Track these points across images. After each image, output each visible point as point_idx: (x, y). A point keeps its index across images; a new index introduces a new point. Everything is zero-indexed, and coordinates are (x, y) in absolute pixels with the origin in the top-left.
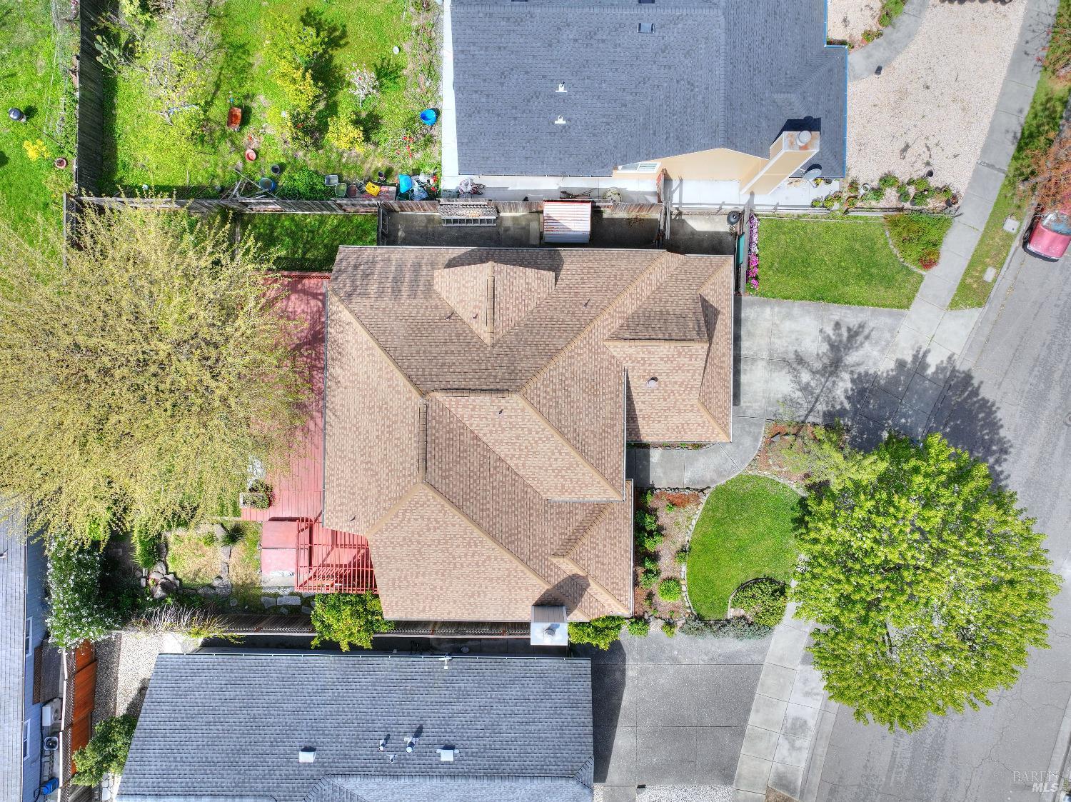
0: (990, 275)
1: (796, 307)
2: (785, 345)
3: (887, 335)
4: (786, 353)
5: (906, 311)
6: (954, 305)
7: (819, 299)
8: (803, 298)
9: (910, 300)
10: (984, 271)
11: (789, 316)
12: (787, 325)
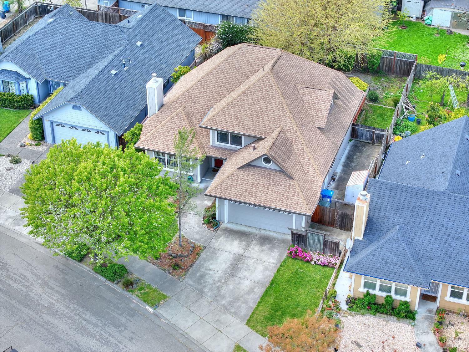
1: (270, 275)
2: (248, 264)
3: (233, 310)
4: (243, 263)
5: (245, 323)
6: (237, 346)
7: (271, 284)
8: (275, 277)
9: (253, 327)
11: (266, 269)
12: (260, 268)
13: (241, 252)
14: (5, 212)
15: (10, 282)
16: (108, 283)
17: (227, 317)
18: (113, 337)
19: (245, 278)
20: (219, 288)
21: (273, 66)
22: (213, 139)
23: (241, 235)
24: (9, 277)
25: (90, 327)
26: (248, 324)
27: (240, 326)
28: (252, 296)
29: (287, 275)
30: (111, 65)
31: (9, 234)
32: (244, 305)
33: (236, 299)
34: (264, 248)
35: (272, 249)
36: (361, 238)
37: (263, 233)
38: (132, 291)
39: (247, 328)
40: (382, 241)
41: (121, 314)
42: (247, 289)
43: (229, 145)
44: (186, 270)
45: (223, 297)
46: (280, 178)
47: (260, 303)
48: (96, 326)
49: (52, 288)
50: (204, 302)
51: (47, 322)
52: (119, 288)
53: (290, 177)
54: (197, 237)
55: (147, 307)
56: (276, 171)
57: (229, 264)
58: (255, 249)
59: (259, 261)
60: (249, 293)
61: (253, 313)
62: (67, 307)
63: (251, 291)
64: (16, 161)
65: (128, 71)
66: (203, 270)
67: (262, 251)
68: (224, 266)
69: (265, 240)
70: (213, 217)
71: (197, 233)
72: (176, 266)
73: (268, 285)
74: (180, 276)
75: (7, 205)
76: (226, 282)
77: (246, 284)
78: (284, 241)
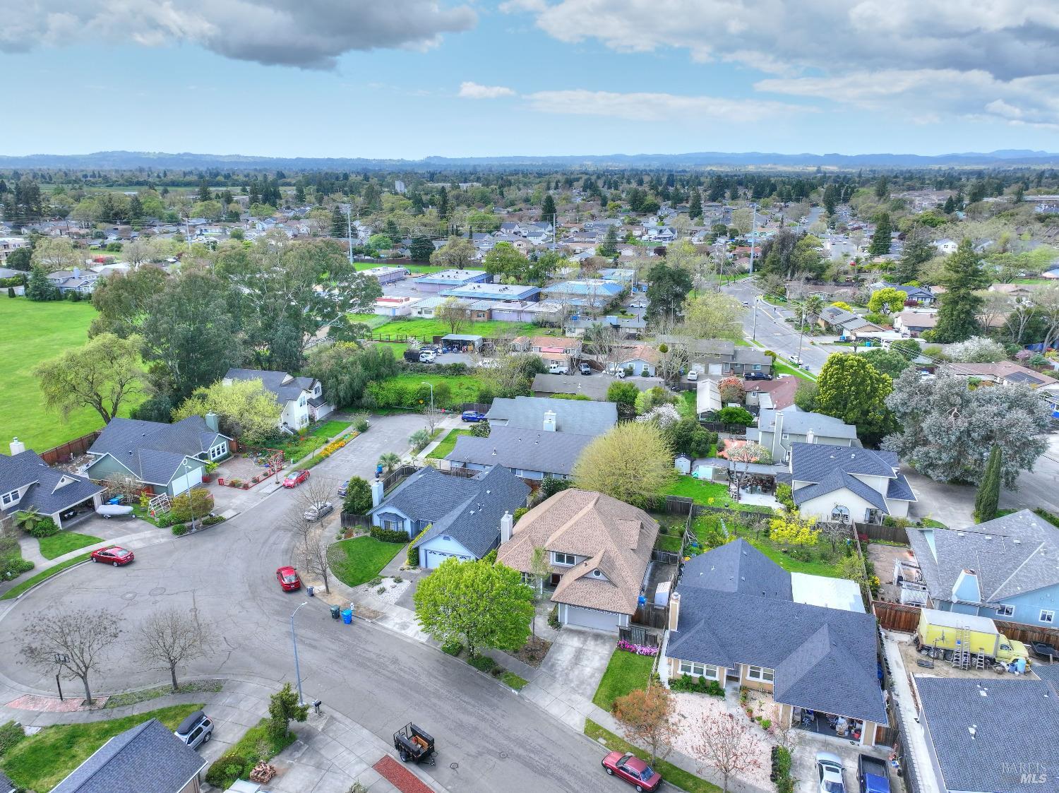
0: (602, 741)
1: (606, 663)
2: (588, 655)
3: (580, 691)
4: (584, 655)
5: (591, 701)
6: (588, 721)
7: (608, 670)
8: (610, 665)
9: (598, 704)
10: (605, 739)
11: (602, 658)
12: (597, 658)
13: (581, 646)
14: (393, 619)
15: (402, 674)
16: (479, 672)
17: (577, 697)
18: (488, 714)
19: (586, 666)
20: (567, 675)
21: (596, 504)
22: (552, 560)
23: (579, 633)
24: (401, 670)
25: (469, 707)
26: (593, 702)
27: (587, 704)
28: (593, 679)
29: (619, 663)
30: (469, 507)
31: (397, 636)
32: (588, 687)
33: (582, 683)
34: (598, 642)
35: (604, 643)
36: (676, 630)
37: (595, 631)
38: (500, 679)
39: (593, 705)
40: (693, 631)
41: (493, 697)
42: (589, 674)
43: (565, 564)
44: (540, 660)
45: (571, 681)
46: (607, 586)
47: (601, 685)
48: (474, 706)
49: (436, 678)
50: (557, 685)
51: (435, 705)
52: (489, 676)
53: (615, 586)
54: (546, 635)
55: (513, 691)
56: (604, 581)
57: (572, 655)
58: (591, 644)
59: (595, 652)
60: (591, 677)
61: (597, 694)
62: (450, 692)
63: (592, 676)
64: (399, 581)
65: (482, 512)
66: (552, 660)
67: (597, 645)
68: (569, 657)
69: (597, 637)
70: (557, 620)
71: (544, 632)
72: (532, 658)
73: (605, 671)
74: (535, 666)
75: (394, 614)
76: (572, 669)
77: (588, 671)
78: (613, 637)
